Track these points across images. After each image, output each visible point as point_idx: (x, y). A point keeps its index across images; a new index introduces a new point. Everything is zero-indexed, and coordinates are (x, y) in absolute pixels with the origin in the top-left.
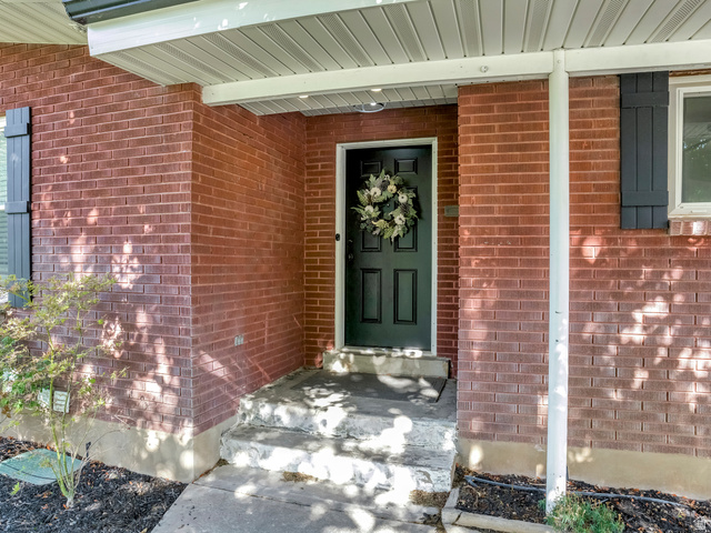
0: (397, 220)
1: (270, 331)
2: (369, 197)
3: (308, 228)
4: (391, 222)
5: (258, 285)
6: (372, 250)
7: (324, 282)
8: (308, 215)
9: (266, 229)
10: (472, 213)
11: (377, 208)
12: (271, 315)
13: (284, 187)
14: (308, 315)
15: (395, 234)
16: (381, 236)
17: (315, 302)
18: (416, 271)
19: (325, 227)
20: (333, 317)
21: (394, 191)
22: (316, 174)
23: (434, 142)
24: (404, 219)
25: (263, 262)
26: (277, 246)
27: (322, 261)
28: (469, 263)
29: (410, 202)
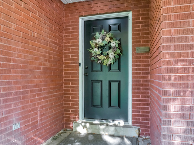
0: (110, 55)
1: (41, 116)
2: (96, 44)
3: (65, 60)
4: (107, 56)
5: (32, 91)
6: (97, 71)
7: (73, 87)
8: (65, 53)
9: (38, 59)
10: (172, 42)
11: (100, 49)
12: (42, 107)
13: (50, 37)
14: (65, 104)
15: (109, 63)
16: (102, 64)
17: (69, 97)
18: (120, 82)
19: (73, 59)
20: (78, 105)
21: (109, 40)
22: (69, 32)
23: (130, 15)
24: (114, 54)
25: (35, 77)
26: (46, 69)
27: (72, 77)
28: (169, 79)
29: (117, 46)
